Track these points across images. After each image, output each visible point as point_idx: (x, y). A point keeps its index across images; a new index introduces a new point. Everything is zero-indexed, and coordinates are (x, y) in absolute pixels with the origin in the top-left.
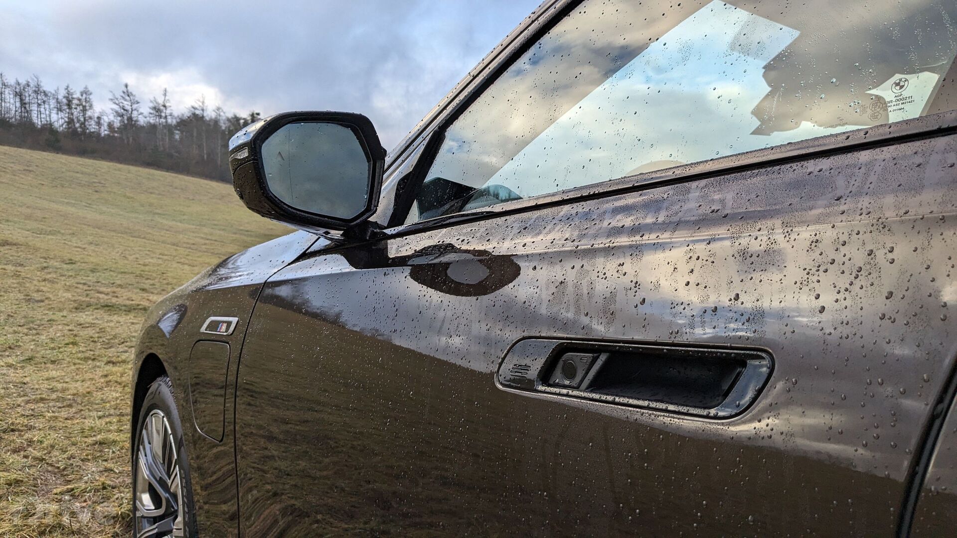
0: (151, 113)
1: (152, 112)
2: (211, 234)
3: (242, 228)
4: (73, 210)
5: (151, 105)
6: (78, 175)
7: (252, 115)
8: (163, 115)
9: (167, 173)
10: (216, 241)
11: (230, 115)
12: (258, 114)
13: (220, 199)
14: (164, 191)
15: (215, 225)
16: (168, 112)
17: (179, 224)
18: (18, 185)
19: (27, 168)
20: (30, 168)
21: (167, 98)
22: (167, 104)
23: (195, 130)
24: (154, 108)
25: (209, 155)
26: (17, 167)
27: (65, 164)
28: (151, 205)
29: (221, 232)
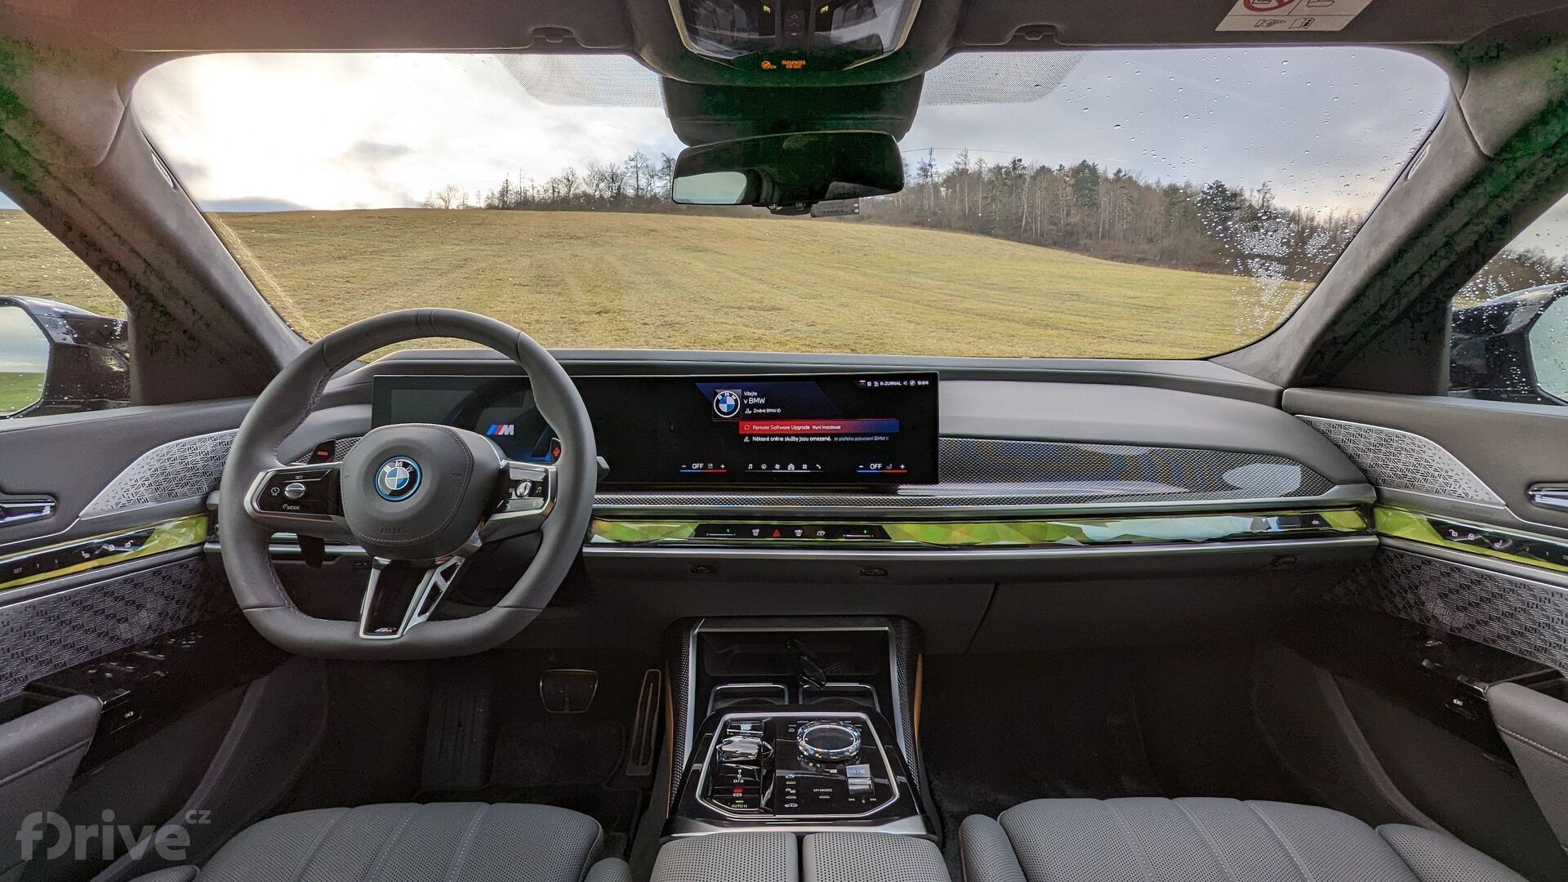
0: (918, 174)
1: (920, 172)
2: (957, 290)
3: (988, 282)
4: (841, 273)
5: (919, 166)
6: (853, 241)
7: (1014, 163)
8: (929, 174)
9: (931, 231)
10: (959, 296)
11: (991, 165)
12: (1020, 160)
13: (976, 253)
14: (924, 250)
15: (963, 280)
16: (934, 170)
17: (929, 281)
18: (804, 254)
19: (813, 238)
20: (816, 238)
21: (933, 157)
22: (933, 163)
23: (958, 185)
24: (922, 169)
25: (970, 209)
26: (805, 238)
27: (844, 232)
28: (909, 264)
29: (967, 287)
